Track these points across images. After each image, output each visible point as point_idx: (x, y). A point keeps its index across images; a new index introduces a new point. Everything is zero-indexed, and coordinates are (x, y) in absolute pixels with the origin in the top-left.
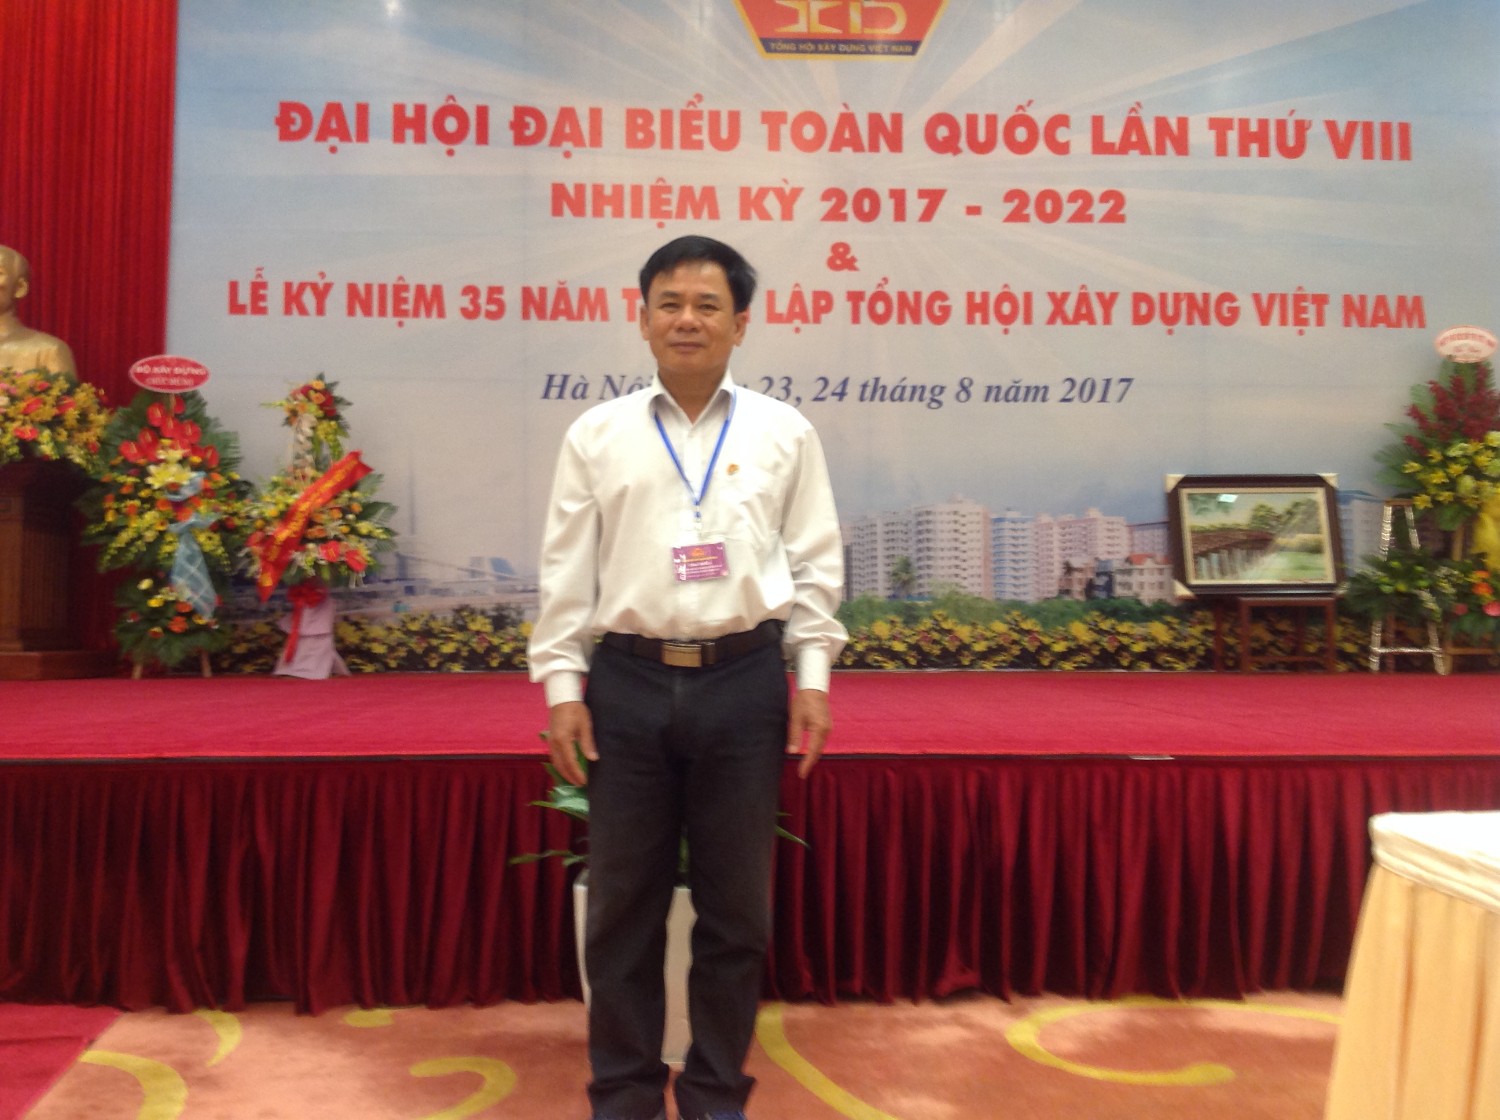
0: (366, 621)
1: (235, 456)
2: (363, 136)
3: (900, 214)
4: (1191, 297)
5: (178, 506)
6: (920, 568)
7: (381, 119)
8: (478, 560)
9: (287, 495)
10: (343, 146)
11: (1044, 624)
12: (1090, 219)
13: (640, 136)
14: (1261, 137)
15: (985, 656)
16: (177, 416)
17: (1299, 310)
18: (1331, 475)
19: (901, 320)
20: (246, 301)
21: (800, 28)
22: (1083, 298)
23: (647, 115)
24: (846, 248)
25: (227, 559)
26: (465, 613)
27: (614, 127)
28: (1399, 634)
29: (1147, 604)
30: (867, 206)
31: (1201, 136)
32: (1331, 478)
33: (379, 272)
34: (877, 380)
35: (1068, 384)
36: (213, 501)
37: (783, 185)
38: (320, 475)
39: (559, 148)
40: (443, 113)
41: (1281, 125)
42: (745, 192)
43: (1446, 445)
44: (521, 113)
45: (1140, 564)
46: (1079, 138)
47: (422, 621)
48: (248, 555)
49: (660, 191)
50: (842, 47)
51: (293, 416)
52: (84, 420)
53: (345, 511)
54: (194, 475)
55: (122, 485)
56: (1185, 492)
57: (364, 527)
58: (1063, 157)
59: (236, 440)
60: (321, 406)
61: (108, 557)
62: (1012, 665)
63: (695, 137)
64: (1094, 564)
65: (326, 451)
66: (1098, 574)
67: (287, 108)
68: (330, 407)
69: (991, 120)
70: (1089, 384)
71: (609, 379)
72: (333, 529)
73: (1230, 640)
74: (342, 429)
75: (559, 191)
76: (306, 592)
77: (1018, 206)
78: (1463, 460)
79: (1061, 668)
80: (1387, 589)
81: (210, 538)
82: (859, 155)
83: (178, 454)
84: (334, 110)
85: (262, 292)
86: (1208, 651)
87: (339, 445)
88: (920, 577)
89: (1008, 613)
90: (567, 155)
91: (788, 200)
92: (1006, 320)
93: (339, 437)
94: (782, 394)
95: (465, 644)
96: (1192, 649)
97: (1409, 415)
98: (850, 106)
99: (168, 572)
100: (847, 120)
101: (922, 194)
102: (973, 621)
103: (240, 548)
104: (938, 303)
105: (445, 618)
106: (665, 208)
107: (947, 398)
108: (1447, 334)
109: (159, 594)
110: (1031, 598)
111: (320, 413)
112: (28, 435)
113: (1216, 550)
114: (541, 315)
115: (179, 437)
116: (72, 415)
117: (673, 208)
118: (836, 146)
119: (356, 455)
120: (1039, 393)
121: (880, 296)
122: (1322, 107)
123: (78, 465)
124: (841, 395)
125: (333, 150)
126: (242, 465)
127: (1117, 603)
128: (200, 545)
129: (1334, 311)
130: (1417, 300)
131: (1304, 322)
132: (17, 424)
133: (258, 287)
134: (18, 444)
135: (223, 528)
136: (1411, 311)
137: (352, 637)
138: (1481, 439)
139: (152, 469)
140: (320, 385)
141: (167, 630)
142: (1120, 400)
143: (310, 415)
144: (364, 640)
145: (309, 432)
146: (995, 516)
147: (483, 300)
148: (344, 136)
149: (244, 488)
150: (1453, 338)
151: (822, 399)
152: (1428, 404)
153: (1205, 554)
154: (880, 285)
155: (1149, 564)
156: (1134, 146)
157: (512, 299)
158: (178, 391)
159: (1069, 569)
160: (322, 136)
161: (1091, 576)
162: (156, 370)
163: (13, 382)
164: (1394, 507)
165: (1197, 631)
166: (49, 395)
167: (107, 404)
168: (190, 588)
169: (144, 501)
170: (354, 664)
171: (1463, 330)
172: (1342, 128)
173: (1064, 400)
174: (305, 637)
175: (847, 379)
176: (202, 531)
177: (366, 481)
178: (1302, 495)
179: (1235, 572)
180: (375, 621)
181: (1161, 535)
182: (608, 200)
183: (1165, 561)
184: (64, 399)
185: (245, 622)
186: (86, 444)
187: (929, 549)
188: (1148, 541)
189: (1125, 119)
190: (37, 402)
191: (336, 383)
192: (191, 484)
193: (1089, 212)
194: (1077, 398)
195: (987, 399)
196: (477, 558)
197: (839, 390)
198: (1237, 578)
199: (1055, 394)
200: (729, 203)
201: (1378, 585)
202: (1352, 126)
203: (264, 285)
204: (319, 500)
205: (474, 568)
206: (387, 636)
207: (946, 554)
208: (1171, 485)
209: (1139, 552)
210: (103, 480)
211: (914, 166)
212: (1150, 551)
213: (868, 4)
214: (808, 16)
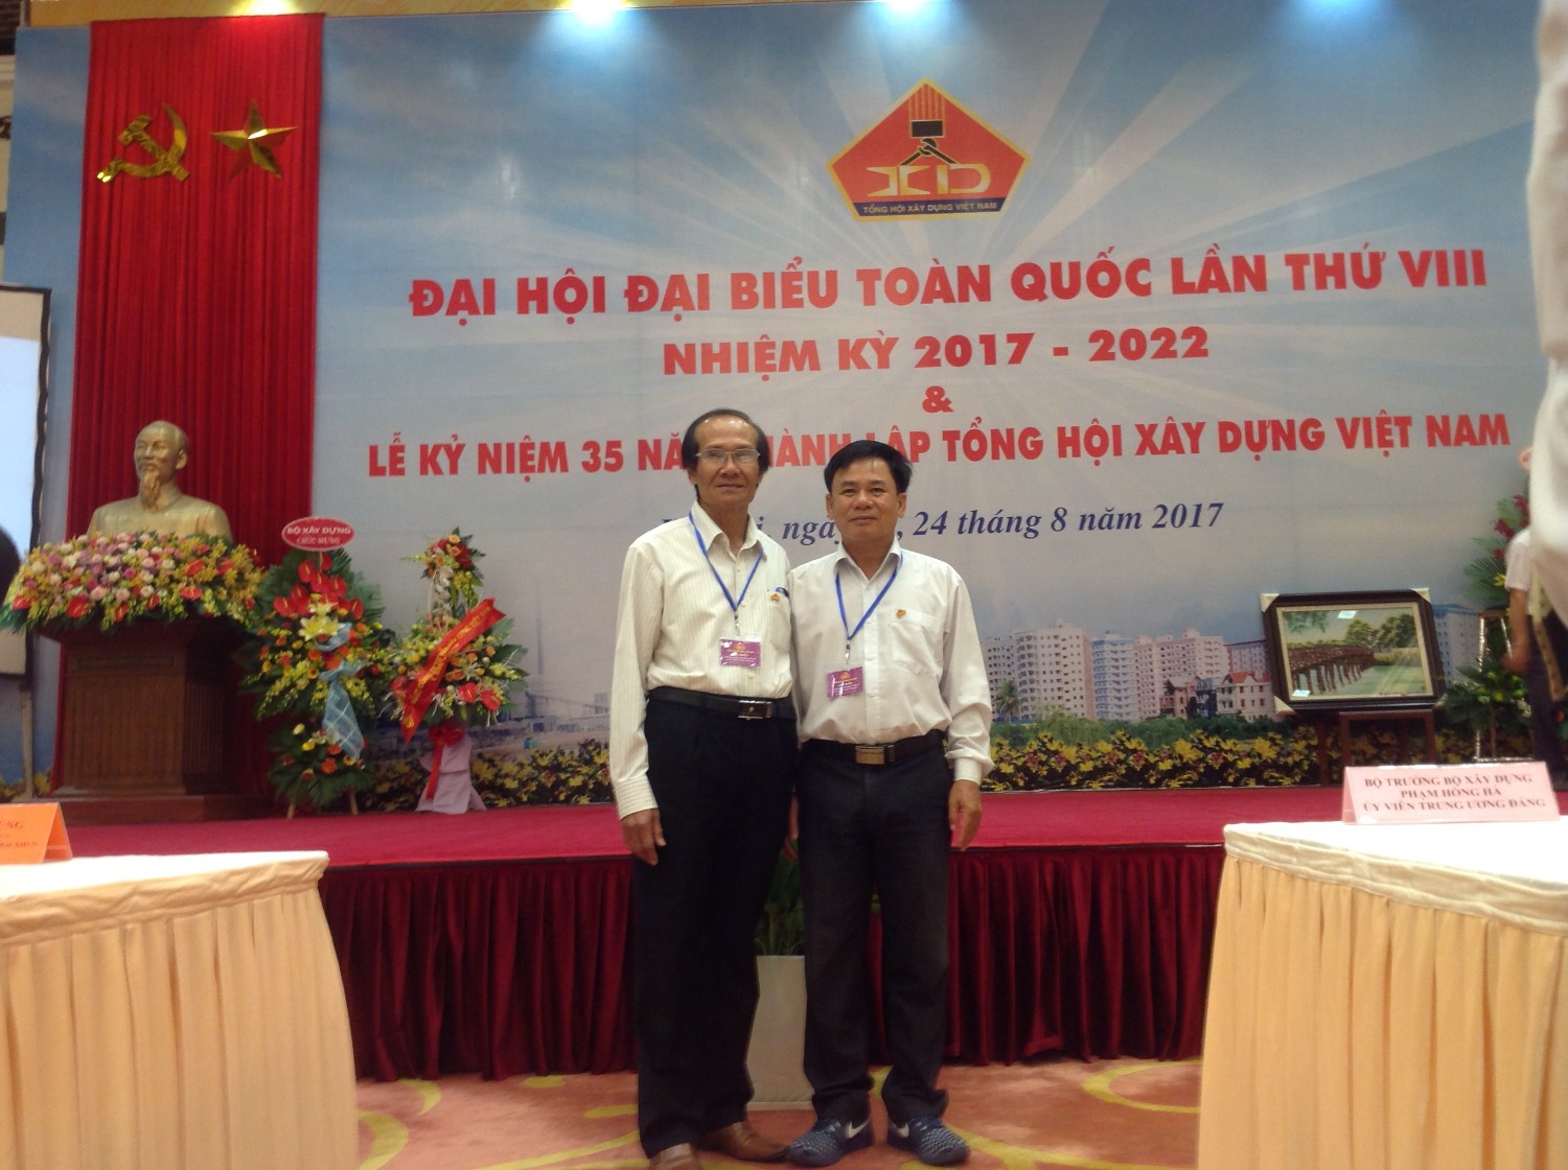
0: (498, 758)
1: (380, 607)
2: (490, 308)
3: (990, 358)
4: (1276, 424)
5: (328, 655)
6: (1025, 691)
7: (507, 293)
9: (427, 641)
10: (472, 319)
11: (1148, 744)
12: (1173, 354)
13: (745, 297)
14: (1337, 270)
15: (1093, 775)
16: (325, 572)
17: (1383, 432)
18: (1426, 589)
19: (995, 456)
20: (386, 463)
21: (891, 191)
22: (1171, 429)
23: (751, 279)
24: (941, 391)
25: (372, 703)
26: (591, 748)
27: (721, 291)
28: (1500, 743)
29: (1251, 721)
30: (958, 351)
31: (1278, 272)
32: (1424, 592)
33: (507, 431)
34: (975, 512)
35: (1160, 510)
36: (359, 649)
37: (878, 336)
38: (457, 622)
39: (670, 313)
40: (562, 285)
41: (1356, 258)
42: (843, 344)
44: (635, 282)
45: (1242, 682)
46: (1159, 279)
47: (551, 755)
48: (392, 699)
49: (764, 347)
50: (931, 207)
51: (432, 569)
52: (241, 578)
53: (480, 654)
54: (342, 626)
55: (278, 636)
56: (1280, 611)
57: (498, 669)
58: (1147, 297)
59: (378, 592)
60: (457, 559)
61: (264, 705)
62: (1119, 784)
63: (796, 296)
64: (1195, 683)
65: (462, 600)
66: (1200, 693)
67: (419, 287)
68: (465, 559)
69: (1075, 267)
70: (1180, 509)
72: (470, 672)
74: (477, 579)
75: (670, 352)
76: (445, 731)
77: (1104, 345)
79: (1168, 786)
80: (1484, 699)
81: (357, 684)
82: (950, 306)
83: (327, 607)
84: (463, 286)
85: (400, 455)
86: (1312, 765)
87: (473, 593)
88: (1026, 700)
89: (1113, 733)
90: (678, 318)
91: (884, 350)
92: (1097, 452)
93: (473, 586)
95: (591, 777)
96: (1298, 764)
97: (1496, 529)
98: (939, 261)
99: (320, 718)
100: (938, 274)
101: (1011, 338)
102: (1078, 741)
103: (384, 693)
104: (1030, 439)
105: (572, 753)
106: (769, 362)
107: (1041, 527)
109: (311, 737)
110: (1135, 718)
111: (457, 565)
112: (192, 595)
113: (1316, 666)
114: (657, 466)
115: (329, 593)
116: (231, 575)
117: (777, 362)
118: (927, 299)
119: (490, 602)
120: (1132, 520)
121: (974, 434)
122: (1395, 240)
123: (238, 621)
124: (941, 529)
125: (463, 322)
126: (384, 615)
127: (1219, 721)
128: (348, 691)
129: (1417, 432)
130: (1500, 419)
131: (1390, 444)
132: (182, 586)
133: (396, 451)
134: (183, 604)
135: (368, 674)
136: (1495, 429)
137: (487, 774)
139: (304, 622)
140: (457, 540)
141: (318, 771)
142: (1211, 525)
143: (447, 568)
144: (497, 776)
145: (447, 583)
146: (1095, 639)
147: (602, 454)
148: (474, 310)
149: (386, 637)
151: (924, 533)
152: (1515, 518)
153: (1305, 671)
154: (974, 424)
155: (1249, 681)
156: (1213, 285)
157: (629, 451)
158: (326, 550)
159: (1170, 689)
160: (452, 311)
161: (1194, 695)
162: (305, 530)
163: (176, 546)
164: (1486, 619)
165: (1301, 746)
166: (210, 558)
167: (263, 561)
168: (340, 731)
169: (296, 652)
170: (490, 799)
172: (1416, 259)
173: (1156, 526)
174: (445, 774)
175: (946, 512)
176: (349, 678)
177: (499, 626)
178: (1397, 610)
179: (1334, 687)
180: (507, 758)
181: (1258, 653)
182: (716, 358)
183: (1265, 679)
184: (223, 561)
185: (388, 763)
186: (243, 601)
187: (1031, 673)
188: (1247, 660)
189: (1203, 260)
190: (200, 564)
191: (471, 536)
192: (339, 635)
193: (1173, 348)
194: (1169, 523)
195: (1081, 528)
196: (601, 695)
197: (938, 524)
198: (1336, 694)
199: (1148, 520)
200: (829, 355)
201: (1475, 696)
202: (1425, 256)
203: (401, 449)
204: (457, 645)
205: (598, 704)
206: (518, 772)
207: (1048, 677)
208: (1266, 604)
209: (1239, 671)
210: (259, 633)
211: (1003, 312)
212: (1250, 669)
213: (953, 166)
214: (898, 180)
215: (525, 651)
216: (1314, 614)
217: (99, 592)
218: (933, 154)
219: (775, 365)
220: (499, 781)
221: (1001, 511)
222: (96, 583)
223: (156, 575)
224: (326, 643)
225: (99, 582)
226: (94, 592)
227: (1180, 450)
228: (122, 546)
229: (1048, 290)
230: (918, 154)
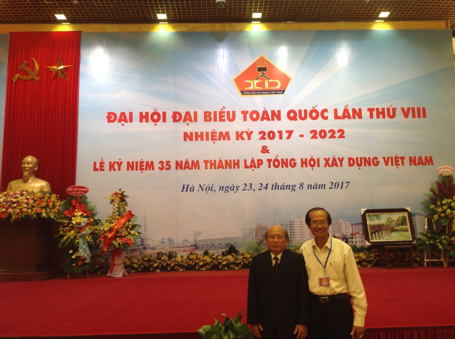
0: (132, 258)
1: (96, 212)
2: (131, 121)
3: (281, 137)
4: (365, 158)
5: (80, 229)
6: (291, 238)
7: (136, 116)
8: (164, 239)
9: (111, 224)
10: (125, 124)
12: (335, 137)
13: (208, 118)
16: (79, 202)
17: (396, 161)
18: (410, 208)
19: (282, 167)
21: (251, 88)
22: (334, 159)
23: (210, 113)
24: (266, 147)
25: (93, 243)
26: (160, 255)
27: (201, 117)
28: (432, 254)
29: (358, 247)
30: (271, 135)
31: (365, 113)
32: (409, 209)
33: (136, 158)
34: (276, 184)
35: (331, 184)
36: (90, 226)
37: (248, 130)
38: (120, 218)
39: (185, 123)
40: (153, 114)
41: (388, 109)
42: (237, 133)
43: (442, 200)
44: (175, 113)
45: (356, 235)
46: (330, 115)
47: (148, 257)
48: (100, 241)
49: (214, 133)
50: (263, 93)
51: (112, 201)
53: (127, 228)
54: (85, 219)
55: (65, 223)
56: (367, 214)
57: (132, 232)
58: (326, 120)
59: (96, 208)
60: (120, 198)
61: (60, 244)
63: (223, 118)
64: (342, 236)
65: (121, 210)
67: (110, 114)
68: (122, 198)
69: (306, 111)
70: (337, 183)
71: (200, 185)
72: (124, 233)
73: (383, 258)
74: (126, 204)
75: (186, 134)
76: (117, 252)
77: (314, 134)
78: (447, 204)
80: (427, 243)
81: (89, 237)
82: (269, 122)
83: (80, 213)
84: (123, 114)
86: (376, 261)
87: (125, 209)
88: (292, 240)
90: (188, 124)
91: (249, 134)
92: (312, 166)
93: (125, 206)
94: (249, 188)
95: (160, 263)
96: (372, 260)
97: (430, 191)
98: (266, 109)
99: (78, 248)
100: (265, 112)
101: (287, 132)
103: (97, 239)
104: (293, 162)
105: (154, 256)
106: (215, 138)
107: (297, 188)
108: (440, 168)
109: (75, 254)
111: (120, 200)
112: (39, 211)
113: (378, 231)
114: (181, 169)
115: (81, 209)
116: (51, 204)
117: (217, 138)
118: (262, 119)
119: (130, 212)
120: (323, 186)
121: (276, 160)
122: (400, 104)
123: (53, 218)
124: (266, 188)
125: (123, 125)
126: (98, 215)
128: (86, 239)
129: (407, 161)
130: (431, 158)
131: (399, 165)
132: (36, 208)
133: (102, 164)
134: (36, 214)
135: (93, 234)
136: (429, 161)
137: (128, 263)
138: (452, 198)
139: (73, 218)
140: (120, 192)
141: (77, 265)
142: (346, 188)
143: (117, 201)
144: (131, 263)
145: (117, 206)
147: (165, 165)
148: (126, 121)
149: (98, 221)
150: (441, 169)
151: (261, 189)
152: (436, 188)
153: (374, 233)
154: (276, 157)
155: (358, 235)
156: (346, 117)
157: (173, 164)
158: (79, 195)
160: (119, 121)
162: (74, 190)
163: (34, 195)
164: (427, 218)
165: (373, 255)
166: (44, 199)
167: (60, 199)
168: (84, 252)
169: (70, 227)
170: (128, 270)
171: (444, 167)
172: (406, 110)
173: (330, 188)
174: (116, 265)
175: (268, 184)
176: (87, 235)
177: (133, 219)
178: (401, 215)
179: (383, 238)
180: (135, 258)
181: (361, 227)
182: (199, 136)
183: (363, 235)
184: (48, 200)
185: (98, 259)
186: (54, 212)
187: (293, 232)
188: (357, 229)
189: (343, 109)
190: (41, 201)
191: (124, 191)
192: (84, 222)
193: (334, 135)
194: (334, 188)
195: (308, 188)
196: (163, 238)
197: (265, 187)
198: (383, 240)
199: (328, 187)
200: (233, 136)
201: (425, 241)
202: (409, 109)
203: (103, 163)
204: (120, 225)
205: (163, 241)
206: (138, 262)
207: (298, 233)
208: (362, 213)
209: (355, 232)
210: (59, 222)
211: (284, 124)
212: (358, 232)
213: (270, 81)
214: (254, 84)
215: (141, 226)
216: (377, 215)
217: (10, 210)
218: (264, 77)
219: (217, 139)
220: (132, 265)
221: (284, 183)
222: (9, 207)
223: (28, 204)
224: (80, 225)
225: (10, 207)
226: (8, 211)
227: (337, 166)
228: (18, 195)
229: (298, 118)
230: (260, 77)
